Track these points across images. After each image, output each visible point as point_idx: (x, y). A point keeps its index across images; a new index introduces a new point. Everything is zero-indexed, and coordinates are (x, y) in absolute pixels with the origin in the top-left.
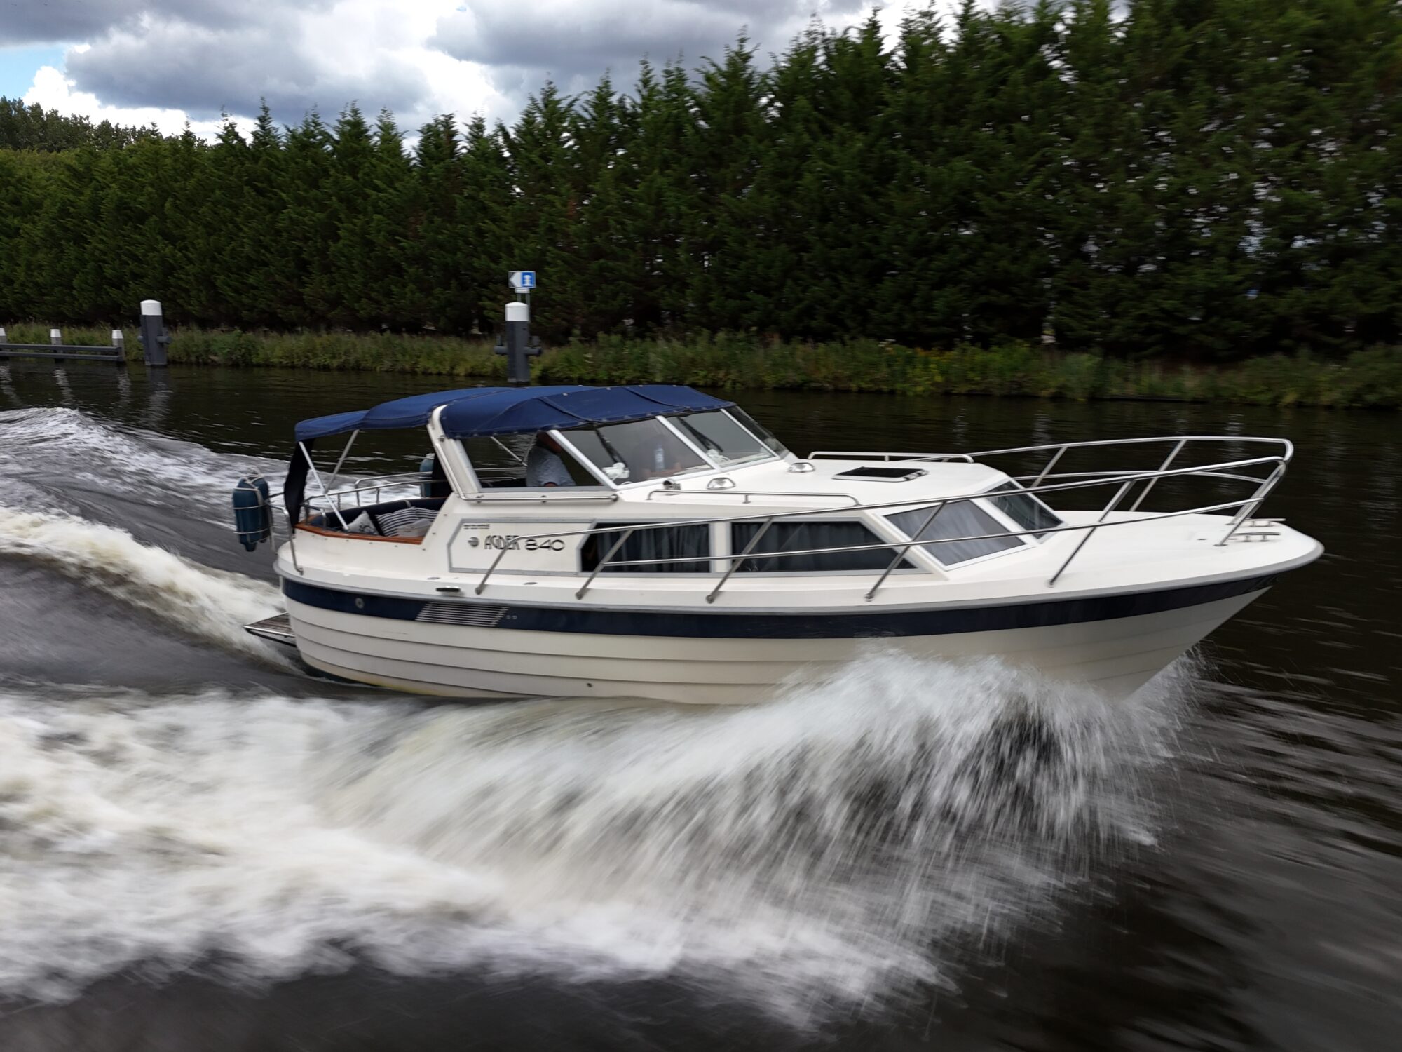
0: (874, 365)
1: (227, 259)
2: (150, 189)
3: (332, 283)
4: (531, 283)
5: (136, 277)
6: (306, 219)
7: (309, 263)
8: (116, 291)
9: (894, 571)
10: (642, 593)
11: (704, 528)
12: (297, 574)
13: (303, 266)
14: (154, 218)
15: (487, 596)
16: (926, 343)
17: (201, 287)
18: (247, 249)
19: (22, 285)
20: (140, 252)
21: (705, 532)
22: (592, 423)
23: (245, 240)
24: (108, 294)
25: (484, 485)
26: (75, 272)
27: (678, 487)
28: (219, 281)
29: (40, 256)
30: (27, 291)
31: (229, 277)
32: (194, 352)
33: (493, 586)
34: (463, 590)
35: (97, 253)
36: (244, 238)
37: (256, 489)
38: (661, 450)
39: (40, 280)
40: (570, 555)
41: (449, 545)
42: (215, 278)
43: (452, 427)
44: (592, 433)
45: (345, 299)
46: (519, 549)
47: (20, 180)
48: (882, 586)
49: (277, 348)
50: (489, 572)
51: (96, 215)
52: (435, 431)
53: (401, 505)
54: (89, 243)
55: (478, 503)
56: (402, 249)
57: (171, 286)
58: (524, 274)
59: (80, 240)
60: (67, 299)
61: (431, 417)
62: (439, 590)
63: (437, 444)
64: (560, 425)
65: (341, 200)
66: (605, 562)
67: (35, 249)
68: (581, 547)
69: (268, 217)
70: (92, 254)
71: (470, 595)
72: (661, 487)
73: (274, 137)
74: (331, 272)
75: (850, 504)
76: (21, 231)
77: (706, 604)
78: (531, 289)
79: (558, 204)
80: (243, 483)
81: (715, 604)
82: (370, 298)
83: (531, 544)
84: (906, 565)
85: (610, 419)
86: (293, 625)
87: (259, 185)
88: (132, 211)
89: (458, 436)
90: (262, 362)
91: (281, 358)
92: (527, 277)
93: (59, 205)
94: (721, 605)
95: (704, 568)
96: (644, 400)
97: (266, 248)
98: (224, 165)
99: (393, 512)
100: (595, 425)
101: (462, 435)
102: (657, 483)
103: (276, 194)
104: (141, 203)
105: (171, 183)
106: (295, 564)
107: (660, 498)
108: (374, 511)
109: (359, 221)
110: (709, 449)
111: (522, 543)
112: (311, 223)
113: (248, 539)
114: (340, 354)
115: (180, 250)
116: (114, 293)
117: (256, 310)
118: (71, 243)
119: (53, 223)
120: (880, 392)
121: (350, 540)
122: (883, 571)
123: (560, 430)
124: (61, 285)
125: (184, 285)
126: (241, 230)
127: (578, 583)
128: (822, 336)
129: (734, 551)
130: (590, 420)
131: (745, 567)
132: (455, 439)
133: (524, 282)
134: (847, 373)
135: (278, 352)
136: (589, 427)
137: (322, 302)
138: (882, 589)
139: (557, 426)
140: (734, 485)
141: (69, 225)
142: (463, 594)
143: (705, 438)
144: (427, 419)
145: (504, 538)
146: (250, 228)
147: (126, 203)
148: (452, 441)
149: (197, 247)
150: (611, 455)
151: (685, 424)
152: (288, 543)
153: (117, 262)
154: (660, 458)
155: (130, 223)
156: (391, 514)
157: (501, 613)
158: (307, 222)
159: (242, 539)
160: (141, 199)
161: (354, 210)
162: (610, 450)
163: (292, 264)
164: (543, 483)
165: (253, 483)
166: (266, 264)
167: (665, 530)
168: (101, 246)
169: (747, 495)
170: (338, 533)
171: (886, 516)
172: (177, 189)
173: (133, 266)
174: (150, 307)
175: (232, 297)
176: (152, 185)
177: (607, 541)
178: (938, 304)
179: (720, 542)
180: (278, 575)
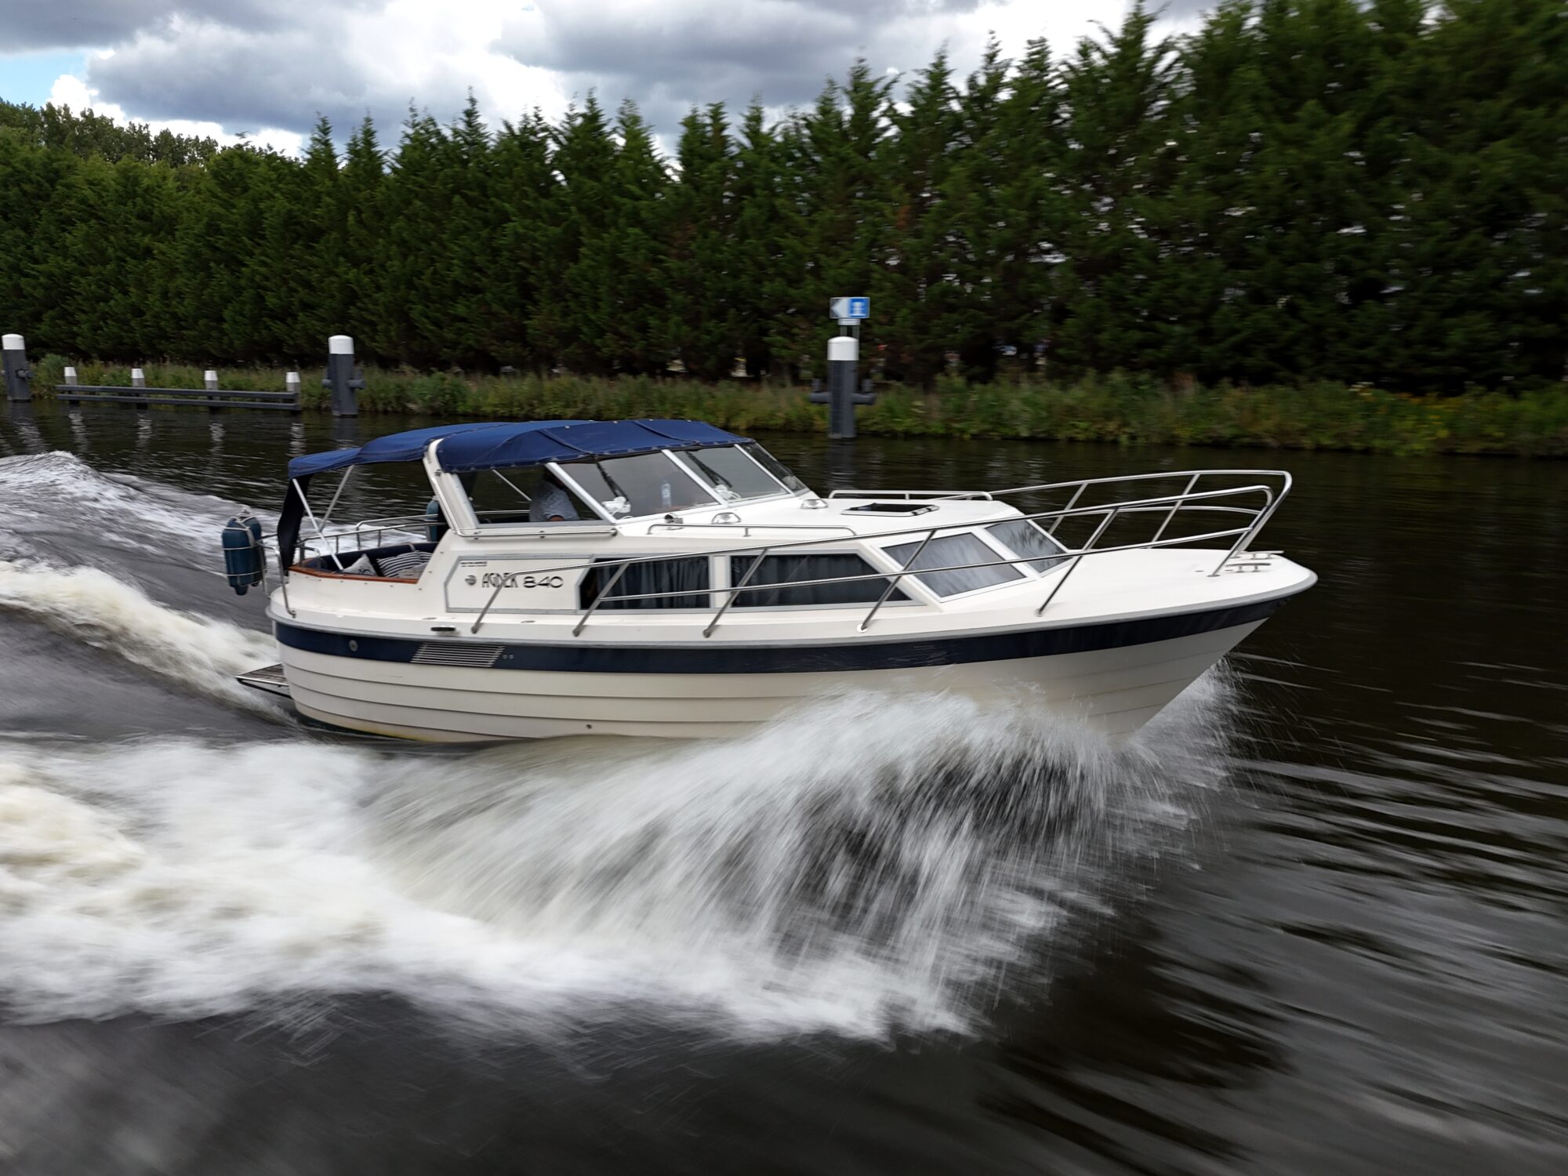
0: (1340, 415)
1: (428, 284)
2: (328, 199)
3: (565, 314)
4: (863, 312)
5: (306, 307)
6: (537, 234)
7: (536, 289)
8: (280, 325)
9: (884, 603)
10: (639, 629)
11: (702, 562)
12: (290, 617)
13: (527, 292)
14: (335, 235)
15: (483, 635)
16: (1414, 385)
17: (392, 320)
18: (457, 273)
19: (156, 316)
20: (315, 276)
21: (705, 567)
22: (592, 456)
23: (455, 261)
24: (268, 328)
25: (482, 520)
26: (227, 301)
27: (680, 521)
28: (416, 311)
29: (180, 281)
30: (163, 323)
31: (428, 307)
32: (381, 399)
33: (488, 624)
34: (458, 629)
35: (258, 278)
36: (453, 259)
37: (247, 529)
38: (668, 485)
39: (181, 311)
40: (570, 595)
41: (446, 584)
42: (410, 309)
43: (447, 462)
44: (594, 466)
45: (583, 333)
46: (517, 586)
47: (147, 190)
48: (874, 617)
49: (492, 394)
50: (484, 612)
51: (255, 229)
52: (432, 465)
53: (405, 549)
54: (245, 265)
55: (476, 539)
56: (666, 270)
57: (351, 318)
58: (854, 301)
59: (234, 263)
60: (214, 334)
61: (427, 450)
62: (434, 629)
63: (433, 479)
64: (558, 458)
65: (581, 210)
66: (602, 597)
67: (173, 272)
68: (579, 583)
69: (484, 233)
70: (252, 280)
71: (466, 635)
72: (663, 521)
73: (482, 135)
74: (566, 300)
75: (848, 534)
76: (155, 252)
77: (703, 639)
78: (863, 321)
79: (888, 212)
80: (233, 523)
81: (710, 639)
82: (616, 333)
83: (530, 583)
84: (900, 596)
85: (611, 452)
86: (286, 673)
87: (470, 193)
88: (303, 227)
89: (454, 470)
90: (470, 411)
91: (496, 406)
92: (858, 304)
93: (206, 220)
94: (718, 639)
95: (702, 602)
96: (650, 433)
97: (480, 270)
98: (424, 169)
99: (395, 556)
100: (596, 458)
101: (459, 468)
102: (660, 518)
103: (492, 203)
104: (315, 217)
105: (353, 193)
106: (287, 606)
107: (662, 533)
108: (374, 556)
109: (609, 237)
110: (717, 484)
111: (520, 579)
112: (544, 239)
113: (239, 582)
114: (575, 402)
115: (365, 273)
116: (278, 328)
117: (461, 347)
118: (222, 266)
119: (198, 242)
120: (1347, 451)
121: (345, 581)
122: (875, 604)
123: (559, 463)
124: (206, 317)
125: (369, 317)
126: (445, 248)
127: (574, 621)
128: (1261, 378)
129: (734, 583)
130: (591, 452)
131: (741, 601)
132: (452, 473)
133: (852, 312)
134: (1302, 425)
135: (493, 399)
136: (590, 459)
137: (551, 338)
138: (875, 620)
139: (556, 459)
140: (739, 520)
141: (219, 244)
142: (458, 633)
143: (714, 473)
144: (422, 453)
145: (502, 575)
146: (460, 246)
147: (295, 217)
148: (448, 475)
149: (390, 270)
150: (613, 489)
151: (694, 459)
152: (281, 588)
153: (284, 289)
154: (666, 493)
155: (301, 242)
156: (393, 558)
157: (498, 652)
158: (540, 238)
159: (232, 581)
160: (318, 212)
161: (600, 224)
162: (611, 483)
163: (514, 290)
164: (548, 517)
165: (245, 523)
166: (476, 290)
167: (665, 565)
168: (263, 270)
169: (747, 528)
170: (332, 574)
171: (883, 548)
172: (361, 200)
173: (303, 293)
174: (340, 344)
175: (430, 331)
176: (329, 194)
177: (606, 574)
178: (1456, 337)
179: (720, 574)
180: (270, 620)
